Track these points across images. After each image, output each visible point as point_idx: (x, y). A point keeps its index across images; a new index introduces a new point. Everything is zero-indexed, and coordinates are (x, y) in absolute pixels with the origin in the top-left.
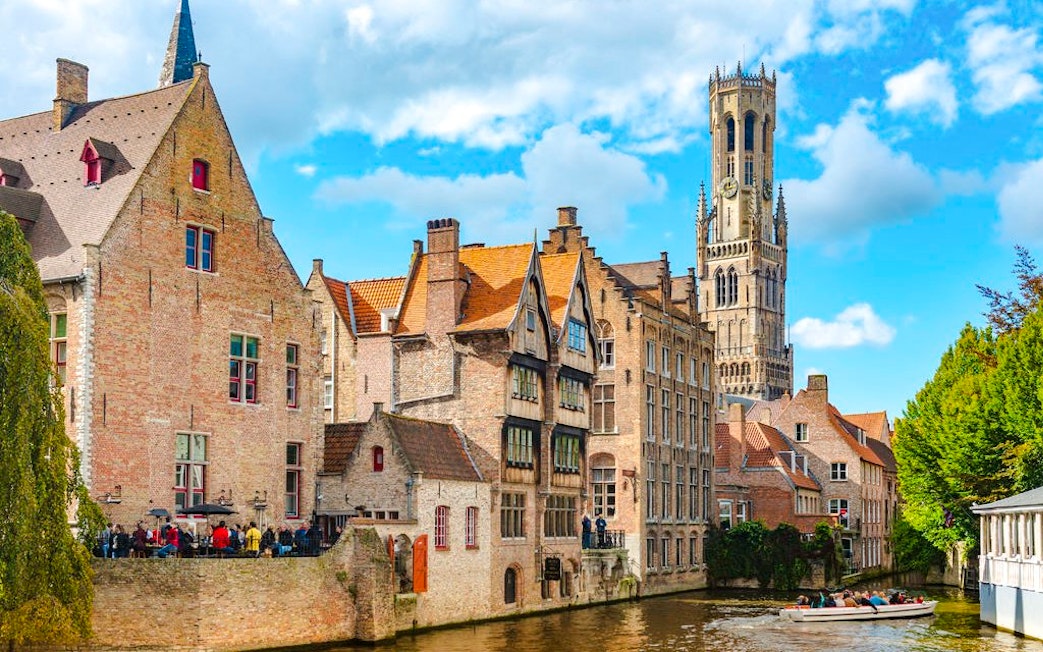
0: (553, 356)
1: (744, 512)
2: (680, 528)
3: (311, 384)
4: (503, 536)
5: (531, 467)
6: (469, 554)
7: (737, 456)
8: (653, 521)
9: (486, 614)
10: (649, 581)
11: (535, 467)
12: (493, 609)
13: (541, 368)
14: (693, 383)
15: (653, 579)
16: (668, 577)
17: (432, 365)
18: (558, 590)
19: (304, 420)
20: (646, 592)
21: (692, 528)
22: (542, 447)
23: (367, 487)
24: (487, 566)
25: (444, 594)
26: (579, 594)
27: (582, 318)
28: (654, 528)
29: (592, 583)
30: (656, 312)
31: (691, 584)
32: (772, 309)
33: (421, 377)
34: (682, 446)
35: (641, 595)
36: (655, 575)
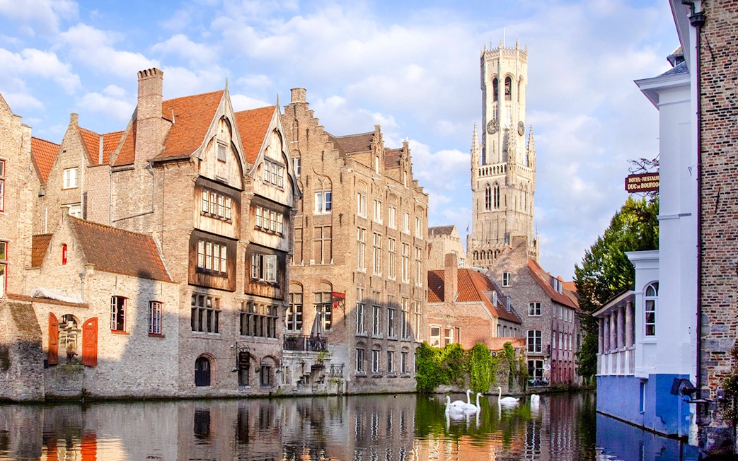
0: (246, 185)
1: (452, 335)
2: (391, 343)
3: (18, 193)
4: (193, 330)
5: (224, 275)
6: (153, 341)
7: (450, 293)
8: (362, 334)
9: (172, 391)
10: (358, 382)
11: (229, 277)
12: (181, 388)
13: (235, 195)
14: (407, 232)
15: (362, 380)
16: (378, 380)
17: (140, 189)
18: (258, 380)
19: (11, 222)
20: (354, 390)
21: (403, 344)
22: (238, 260)
23: (56, 277)
24: (175, 352)
25: (121, 370)
26: (282, 385)
27: (280, 159)
28: (364, 340)
29: (294, 378)
30: (368, 170)
31: (402, 387)
32: (524, 212)
33: (131, 199)
34: (394, 279)
35: (349, 392)
36: (365, 377)
